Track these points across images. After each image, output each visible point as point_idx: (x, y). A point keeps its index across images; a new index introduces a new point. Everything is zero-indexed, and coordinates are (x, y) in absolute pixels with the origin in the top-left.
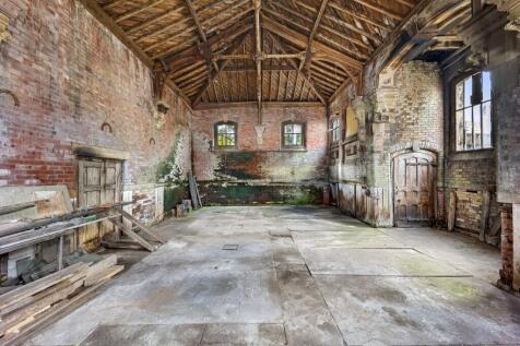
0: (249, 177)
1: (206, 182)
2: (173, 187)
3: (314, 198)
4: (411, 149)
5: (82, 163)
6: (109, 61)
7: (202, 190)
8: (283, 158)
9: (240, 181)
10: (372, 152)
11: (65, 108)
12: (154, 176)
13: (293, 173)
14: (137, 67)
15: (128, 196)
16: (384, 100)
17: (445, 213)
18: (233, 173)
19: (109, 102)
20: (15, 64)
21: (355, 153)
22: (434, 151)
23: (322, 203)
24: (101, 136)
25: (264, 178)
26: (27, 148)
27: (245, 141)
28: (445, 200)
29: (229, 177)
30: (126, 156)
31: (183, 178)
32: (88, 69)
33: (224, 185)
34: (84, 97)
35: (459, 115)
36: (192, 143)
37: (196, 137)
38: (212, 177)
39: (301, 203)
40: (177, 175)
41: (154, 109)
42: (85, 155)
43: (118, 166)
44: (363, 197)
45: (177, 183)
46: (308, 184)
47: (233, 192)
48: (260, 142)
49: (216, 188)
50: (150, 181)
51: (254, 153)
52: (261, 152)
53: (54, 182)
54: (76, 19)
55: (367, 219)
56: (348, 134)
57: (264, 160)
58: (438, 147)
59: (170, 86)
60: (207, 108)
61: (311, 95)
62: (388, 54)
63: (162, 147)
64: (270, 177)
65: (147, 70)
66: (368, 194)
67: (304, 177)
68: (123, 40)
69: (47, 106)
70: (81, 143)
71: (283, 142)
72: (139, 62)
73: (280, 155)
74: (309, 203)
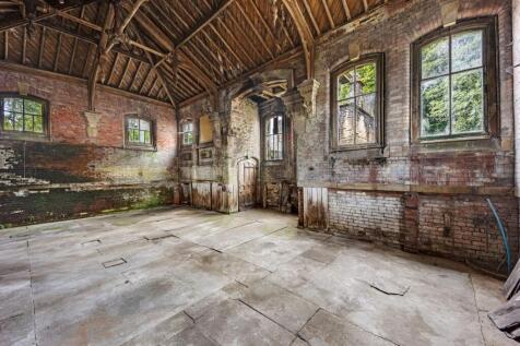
0: (73, 180)
3: (164, 199)
4: (247, 157)
8: (128, 156)
9: (55, 186)
10: (226, 158)
13: (141, 174)
17: (262, 198)
18: (42, 174)
21: (210, 157)
22: (256, 159)
23: (172, 203)
25: (100, 180)
27: (65, 129)
28: (262, 189)
29: (32, 180)
35: (267, 139)
44: (218, 192)
46: (158, 185)
48: (94, 133)
51: (81, 147)
52: (94, 146)
55: (222, 209)
56: (202, 140)
57: (99, 157)
58: (258, 157)
61: (160, 95)
62: (238, 89)
66: (224, 189)
67: (154, 178)
71: (127, 138)
73: (124, 152)
74: (159, 204)
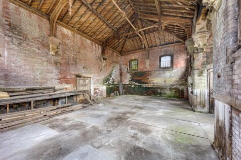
0: (143, 83)
1: (126, 85)
2: (111, 86)
3: (178, 94)
5: (78, 78)
6: (85, 48)
7: (124, 88)
8: (160, 74)
9: (139, 85)
11: (73, 64)
12: (102, 83)
13: (165, 81)
14: (96, 47)
15: (92, 88)
16: (199, 39)
18: (136, 81)
19: (85, 60)
20: (60, 55)
23: (183, 98)
24: (83, 71)
25: (150, 83)
26: (63, 75)
27: (141, 67)
29: (134, 83)
30: (91, 76)
31: (115, 83)
32: (79, 52)
33: (133, 86)
34: (78, 60)
36: (121, 70)
37: (123, 67)
38: (128, 83)
39: (170, 97)
40: (113, 82)
41: (102, 59)
42: (78, 76)
43: (89, 79)
45: (113, 85)
46: (174, 87)
47: (136, 90)
48: (148, 67)
49: (130, 87)
50: (101, 84)
51: (145, 72)
52: (149, 71)
53: (70, 83)
54: (75, 39)
57: (150, 75)
59: (110, 50)
60: (126, 55)
61: (175, 40)
63: (106, 72)
64: (153, 83)
65: (100, 46)
67: (171, 83)
68: (90, 40)
69: (68, 64)
70: (77, 73)
72: (97, 45)
73: (158, 72)
74: (174, 97)
